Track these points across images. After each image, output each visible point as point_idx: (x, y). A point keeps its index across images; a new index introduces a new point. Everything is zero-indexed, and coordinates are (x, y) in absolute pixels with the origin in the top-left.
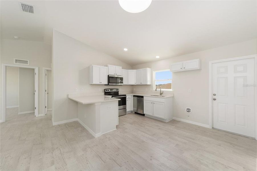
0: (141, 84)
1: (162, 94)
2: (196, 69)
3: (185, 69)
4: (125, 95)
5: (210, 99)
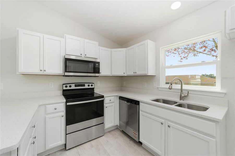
0: (135, 74)
4: (102, 96)
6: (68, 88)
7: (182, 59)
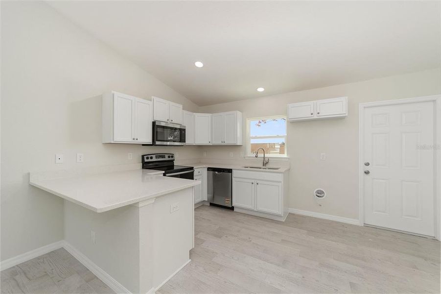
0: (223, 144)
1: (267, 163)
2: (341, 115)
3: (318, 115)
4: (192, 168)
5: (361, 173)
6: (150, 160)
7: (260, 122)
